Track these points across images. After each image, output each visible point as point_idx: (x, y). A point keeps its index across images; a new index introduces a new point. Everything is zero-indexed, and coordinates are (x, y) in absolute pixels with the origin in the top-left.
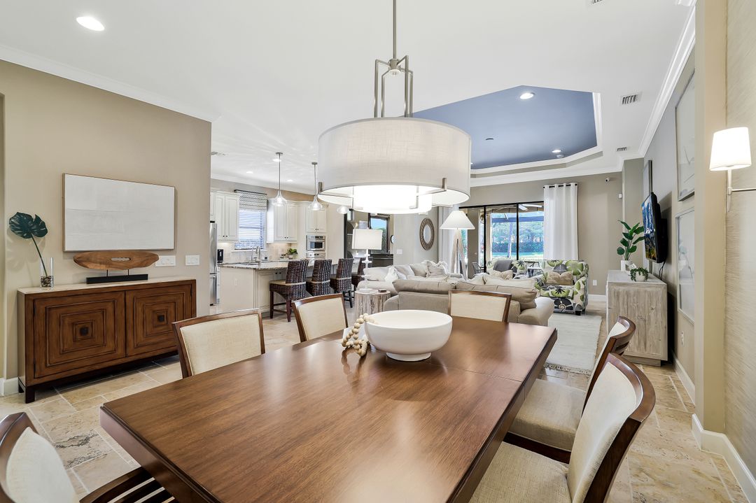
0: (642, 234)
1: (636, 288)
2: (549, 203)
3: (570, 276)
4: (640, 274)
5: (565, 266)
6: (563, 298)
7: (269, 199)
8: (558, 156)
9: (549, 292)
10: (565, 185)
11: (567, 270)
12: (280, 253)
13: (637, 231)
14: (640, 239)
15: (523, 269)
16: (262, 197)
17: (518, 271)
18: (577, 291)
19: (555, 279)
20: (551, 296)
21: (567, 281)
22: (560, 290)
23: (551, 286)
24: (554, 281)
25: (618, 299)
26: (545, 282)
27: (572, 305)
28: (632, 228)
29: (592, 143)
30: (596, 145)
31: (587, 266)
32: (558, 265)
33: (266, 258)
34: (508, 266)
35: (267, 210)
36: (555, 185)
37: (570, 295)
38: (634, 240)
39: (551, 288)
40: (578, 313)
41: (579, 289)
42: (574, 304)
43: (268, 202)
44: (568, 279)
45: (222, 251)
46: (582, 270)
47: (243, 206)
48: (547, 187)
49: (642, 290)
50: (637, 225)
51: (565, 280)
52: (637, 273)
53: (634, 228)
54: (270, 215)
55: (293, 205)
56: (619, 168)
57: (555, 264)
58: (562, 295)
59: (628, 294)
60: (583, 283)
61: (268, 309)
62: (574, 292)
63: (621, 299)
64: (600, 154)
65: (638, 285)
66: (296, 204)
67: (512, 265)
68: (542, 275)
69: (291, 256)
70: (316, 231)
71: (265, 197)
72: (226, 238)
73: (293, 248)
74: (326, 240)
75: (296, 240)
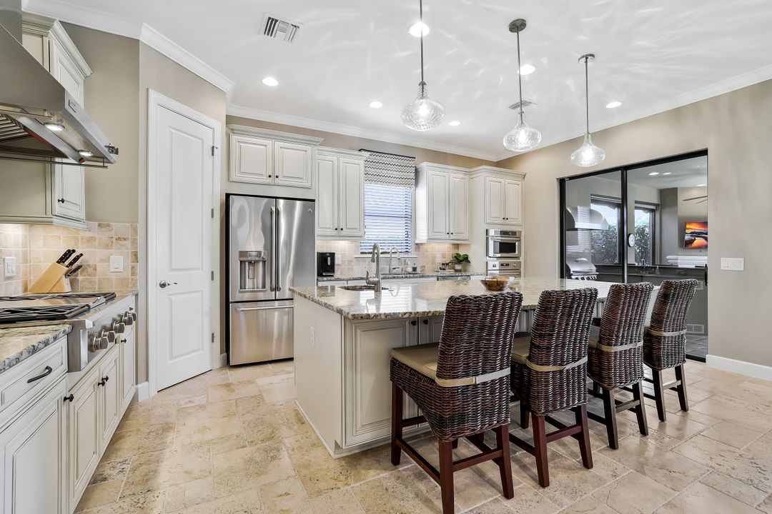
7: (419, 166)
12: (439, 260)
16: (405, 162)
33: (414, 269)
35: (416, 184)
43: (417, 172)
45: (332, 255)
47: (370, 177)
54: (422, 193)
55: (460, 176)
61: (385, 432)
66: (467, 173)
69: (458, 267)
70: (503, 221)
71: (412, 163)
72: (343, 233)
73: (462, 252)
74: (522, 238)
75: (466, 238)
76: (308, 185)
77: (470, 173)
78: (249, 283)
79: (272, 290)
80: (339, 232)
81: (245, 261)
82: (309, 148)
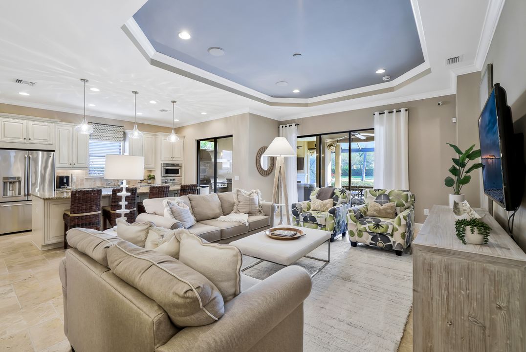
0: (479, 160)
1: (465, 262)
2: (380, 131)
3: (392, 207)
4: (473, 231)
5: (387, 197)
6: (381, 234)
7: (127, 131)
8: (384, 78)
9: (366, 226)
10: (394, 110)
11: (390, 201)
13: (471, 156)
14: (476, 166)
15: (345, 198)
16: (118, 129)
17: (340, 200)
18: (397, 227)
19: (376, 211)
20: (368, 230)
21: (389, 213)
22: (377, 226)
23: (370, 220)
24: (375, 213)
25: (430, 277)
26: (365, 213)
27: (392, 243)
28: (464, 152)
29: (419, 59)
30: (423, 61)
31: (413, 196)
32: (380, 195)
34: (330, 195)
36: (385, 112)
37: (390, 231)
38: (467, 168)
39: (369, 222)
40: (399, 253)
41: (400, 225)
42: (394, 242)
43: (124, 133)
44: (389, 211)
45: (68, 177)
46: (407, 201)
48: (377, 113)
49: (476, 266)
50: (471, 148)
51: (386, 213)
52: (468, 228)
53: (467, 151)
54: (126, 145)
56: (452, 90)
57: (378, 193)
58: (380, 231)
59: (448, 269)
60: (405, 218)
62: (394, 226)
63: (435, 278)
64: (428, 71)
65: (469, 256)
66: (153, 135)
67: (334, 194)
68: (363, 205)
69: (149, 182)
70: (171, 159)
71: (122, 129)
72: (75, 166)
73: (152, 174)
74: (183, 166)
75: (153, 167)
76: (51, 143)
77: (155, 135)
78: (9, 193)
79: (25, 195)
80: (73, 165)
81: (7, 182)
82: (50, 124)
